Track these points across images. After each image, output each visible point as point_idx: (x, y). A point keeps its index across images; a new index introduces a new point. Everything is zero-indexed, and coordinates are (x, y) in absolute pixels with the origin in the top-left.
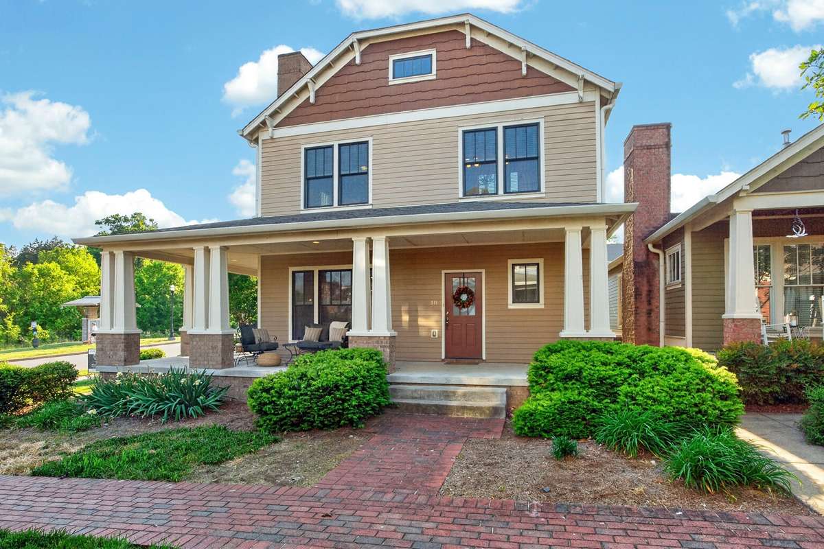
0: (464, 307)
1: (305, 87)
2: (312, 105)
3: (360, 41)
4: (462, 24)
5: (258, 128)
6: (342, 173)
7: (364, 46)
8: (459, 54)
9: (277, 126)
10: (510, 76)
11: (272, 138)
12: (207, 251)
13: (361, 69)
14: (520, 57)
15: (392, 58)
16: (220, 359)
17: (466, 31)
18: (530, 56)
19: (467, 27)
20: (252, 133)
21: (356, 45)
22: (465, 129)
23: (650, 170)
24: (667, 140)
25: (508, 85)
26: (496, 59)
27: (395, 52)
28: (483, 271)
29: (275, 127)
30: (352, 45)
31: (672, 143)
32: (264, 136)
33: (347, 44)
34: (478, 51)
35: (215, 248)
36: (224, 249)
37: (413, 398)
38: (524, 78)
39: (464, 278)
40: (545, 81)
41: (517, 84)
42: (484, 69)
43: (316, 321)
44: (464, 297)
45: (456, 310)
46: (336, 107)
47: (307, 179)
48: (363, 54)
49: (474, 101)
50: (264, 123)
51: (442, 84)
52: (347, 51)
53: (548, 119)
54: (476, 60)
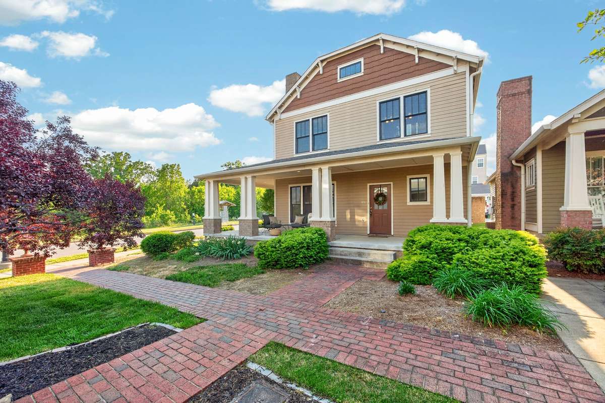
0: (380, 204)
1: (295, 91)
2: (299, 99)
3: (322, 61)
4: (378, 40)
5: (273, 115)
6: (314, 134)
7: (325, 63)
8: (376, 58)
9: (283, 112)
10: (408, 65)
11: (280, 119)
12: (246, 178)
13: (323, 76)
14: (415, 53)
15: (339, 67)
16: (251, 232)
17: (381, 43)
18: (420, 50)
19: (381, 41)
20: (271, 118)
21: (320, 64)
22: (381, 101)
23: (515, 110)
24: (529, 88)
25: (406, 71)
26: (399, 56)
27: (340, 63)
28: (392, 183)
29: (281, 113)
30: (318, 64)
31: (533, 89)
32: (276, 118)
33: (315, 64)
34: (389, 54)
35: (249, 177)
36: (254, 177)
37: (341, 255)
38: (417, 65)
39: (381, 187)
40: (430, 64)
41: (412, 69)
42: (392, 64)
43: (302, 213)
44: (381, 199)
45: (376, 207)
46: (311, 99)
47: (297, 139)
48: (324, 68)
49: (386, 84)
50: (276, 112)
51: (367, 77)
52: (315, 68)
53: (433, 88)
54: (387, 60)
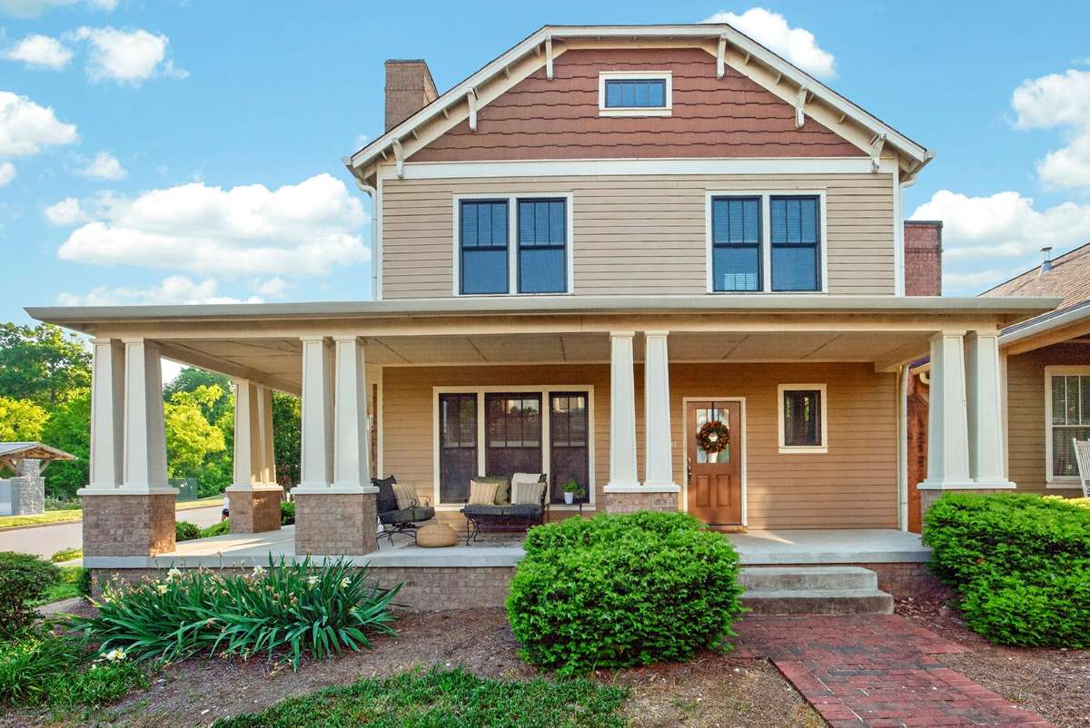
0: (714, 451)
1: (463, 101)
2: (472, 132)
3: (556, 42)
4: (715, 41)
5: (378, 159)
6: (523, 244)
7: (560, 51)
8: (705, 84)
9: (409, 159)
10: (779, 125)
11: (401, 179)
13: (553, 86)
14: (797, 101)
15: (604, 76)
17: (720, 53)
18: (811, 98)
19: (722, 45)
20: (365, 167)
21: (548, 45)
22: (715, 194)
24: (937, 243)
25: (775, 138)
26: (759, 98)
27: (610, 67)
28: (743, 400)
29: (407, 160)
30: (543, 46)
32: (385, 173)
33: (534, 43)
34: (736, 85)
38: (800, 130)
39: (713, 409)
40: (827, 139)
41: (788, 137)
42: (741, 111)
43: (481, 473)
44: (713, 438)
45: (701, 457)
46: (513, 141)
47: (464, 249)
48: (557, 63)
49: (728, 155)
50: (389, 151)
51: (680, 125)
52: (532, 55)
53: (832, 192)
54: (730, 96)
